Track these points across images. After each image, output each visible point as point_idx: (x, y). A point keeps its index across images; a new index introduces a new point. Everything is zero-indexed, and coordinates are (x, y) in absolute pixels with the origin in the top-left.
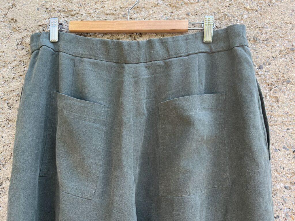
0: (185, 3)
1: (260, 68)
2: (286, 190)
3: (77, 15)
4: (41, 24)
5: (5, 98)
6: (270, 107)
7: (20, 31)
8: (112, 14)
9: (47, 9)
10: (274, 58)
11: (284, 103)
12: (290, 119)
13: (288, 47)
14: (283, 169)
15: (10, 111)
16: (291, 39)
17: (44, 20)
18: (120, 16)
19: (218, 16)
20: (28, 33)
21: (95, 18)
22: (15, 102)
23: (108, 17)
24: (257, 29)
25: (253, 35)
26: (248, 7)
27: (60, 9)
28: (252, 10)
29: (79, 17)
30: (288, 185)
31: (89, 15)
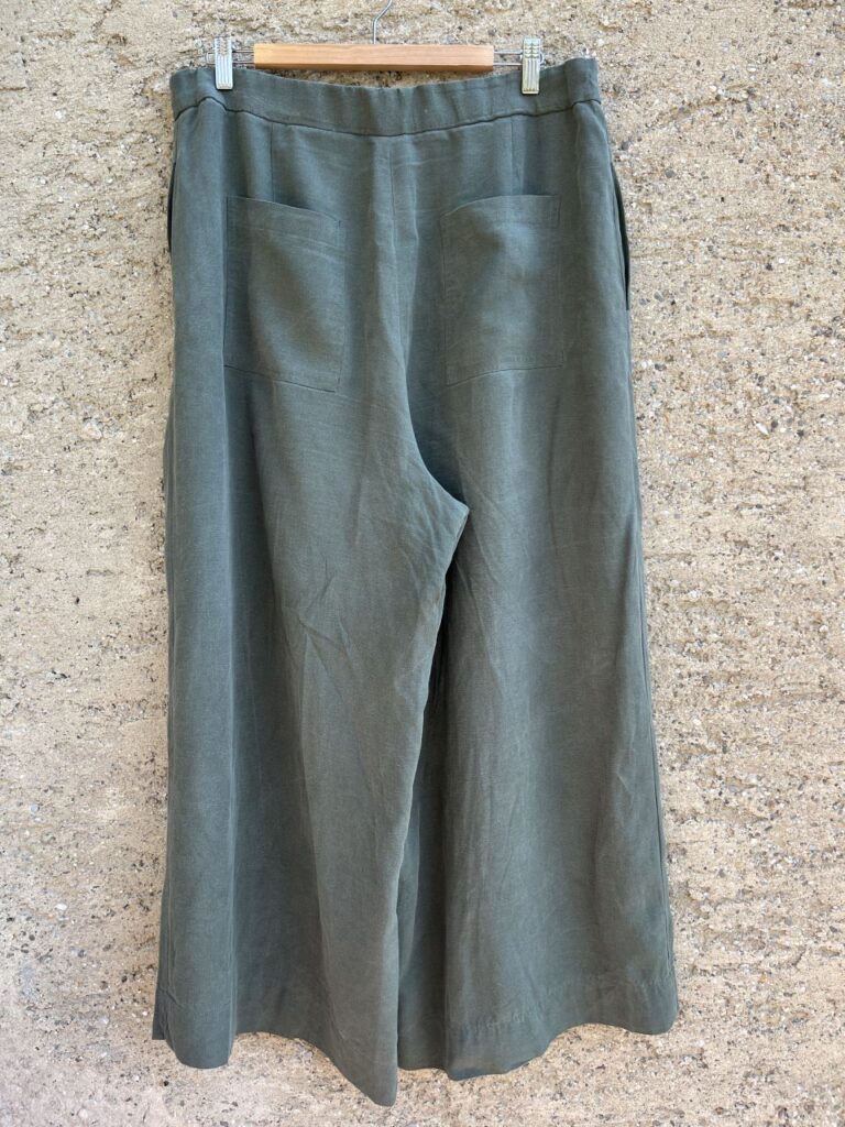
0: (486, 10)
1: (624, 147)
2: (657, 371)
3: (263, 30)
4: (186, 48)
5: (119, 213)
6: (637, 224)
7: (137, 64)
8: (338, 28)
9: (195, 14)
10: (650, 128)
11: (660, 214)
12: (668, 245)
13: (674, 106)
14: (654, 333)
15: (135, 242)
16: (681, 90)
17: (191, 41)
18: (355, 33)
19: (550, 39)
20: (157, 69)
21: (302, 37)
22: (142, 222)
23: (330, 35)
24: (622, 69)
25: (614, 81)
26: (606, 23)
27: (224, 15)
28: (613, 28)
29: (268, 35)
30: (661, 363)
31: (287, 30)
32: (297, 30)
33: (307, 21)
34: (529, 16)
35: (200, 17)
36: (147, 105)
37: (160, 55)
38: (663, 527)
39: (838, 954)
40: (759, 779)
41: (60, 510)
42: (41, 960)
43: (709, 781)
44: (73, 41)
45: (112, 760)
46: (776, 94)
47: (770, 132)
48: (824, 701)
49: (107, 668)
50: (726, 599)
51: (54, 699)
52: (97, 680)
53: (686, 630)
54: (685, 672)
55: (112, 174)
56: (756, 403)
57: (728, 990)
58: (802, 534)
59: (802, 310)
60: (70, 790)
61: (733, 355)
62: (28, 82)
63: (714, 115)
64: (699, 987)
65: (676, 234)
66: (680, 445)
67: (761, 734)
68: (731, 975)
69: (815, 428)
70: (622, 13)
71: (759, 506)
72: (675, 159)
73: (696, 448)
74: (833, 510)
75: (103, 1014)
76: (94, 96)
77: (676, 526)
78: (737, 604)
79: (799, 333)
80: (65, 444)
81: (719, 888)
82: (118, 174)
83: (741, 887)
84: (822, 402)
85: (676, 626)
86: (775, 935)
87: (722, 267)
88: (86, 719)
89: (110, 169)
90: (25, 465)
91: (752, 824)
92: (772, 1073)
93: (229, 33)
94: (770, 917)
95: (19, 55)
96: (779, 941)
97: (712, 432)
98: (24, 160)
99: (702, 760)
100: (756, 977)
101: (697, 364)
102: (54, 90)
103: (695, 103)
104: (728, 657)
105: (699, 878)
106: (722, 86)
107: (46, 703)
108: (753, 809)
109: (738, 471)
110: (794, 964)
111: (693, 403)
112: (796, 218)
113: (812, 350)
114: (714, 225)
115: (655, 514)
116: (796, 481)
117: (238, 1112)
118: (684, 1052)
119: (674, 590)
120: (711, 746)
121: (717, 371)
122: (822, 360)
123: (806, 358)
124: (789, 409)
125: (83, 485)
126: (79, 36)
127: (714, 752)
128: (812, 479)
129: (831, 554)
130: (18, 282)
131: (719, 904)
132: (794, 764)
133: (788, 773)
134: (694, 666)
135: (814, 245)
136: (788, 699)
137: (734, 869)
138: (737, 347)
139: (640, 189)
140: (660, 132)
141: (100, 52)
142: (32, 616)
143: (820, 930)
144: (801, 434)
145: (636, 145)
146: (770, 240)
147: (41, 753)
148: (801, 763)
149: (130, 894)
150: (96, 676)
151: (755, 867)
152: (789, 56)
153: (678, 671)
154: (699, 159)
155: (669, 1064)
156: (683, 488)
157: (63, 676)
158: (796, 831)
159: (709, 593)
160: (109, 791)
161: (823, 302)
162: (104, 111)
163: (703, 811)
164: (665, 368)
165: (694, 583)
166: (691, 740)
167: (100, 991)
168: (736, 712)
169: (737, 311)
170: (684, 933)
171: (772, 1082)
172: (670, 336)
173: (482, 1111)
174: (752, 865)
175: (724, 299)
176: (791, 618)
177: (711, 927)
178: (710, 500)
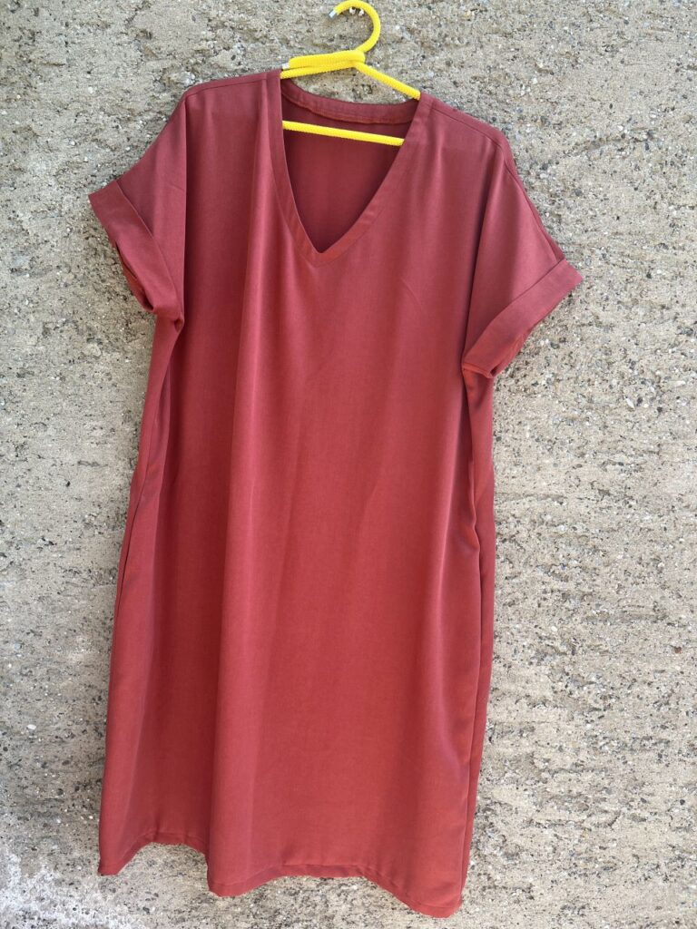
32: (292, 43)
33: (300, 37)
34: (480, 53)
35: (214, 23)
36: (164, 91)
37: (179, 51)
38: (544, 473)
39: (645, 820)
40: (598, 678)
41: (61, 411)
42: (11, 767)
43: (560, 675)
44: (108, 30)
45: (84, 614)
46: (670, 138)
47: (662, 168)
48: (655, 622)
49: (88, 540)
50: (587, 534)
51: (41, 561)
52: (78, 549)
53: (553, 556)
54: (549, 589)
55: (129, 143)
56: (627, 382)
57: (555, 840)
58: (652, 489)
59: (672, 313)
60: (47, 634)
61: (613, 343)
62: (68, 60)
63: (619, 150)
64: (534, 836)
65: (579, 242)
66: (564, 409)
67: (603, 643)
68: (559, 829)
69: (672, 406)
70: (554, 59)
71: (621, 464)
72: (584, 182)
73: (576, 413)
74: (678, 472)
75: (57, 815)
76: (121, 78)
77: (554, 473)
78: (595, 539)
79: (667, 331)
80: (70, 358)
81: (558, 761)
82: (135, 144)
83: (574, 760)
84: (679, 387)
85: (546, 551)
86: (596, 801)
87: (612, 272)
88: (67, 579)
89: (129, 139)
90: (36, 371)
91: (589, 712)
92: (583, 907)
93: (237, 39)
94: (595, 787)
95: (63, 38)
96: (600, 806)
97: (590, 401)
98: (58, 123)
99: (555, 658)
100: (579, 832)
101: (584, 346)
102: (88, 70)
103: (605, 138)
104: (584, 580)
105: (543, 750)
106: (629, 126)
107: (35, 564)
108: (590, 701)
109: (607, 434)
110: (610, 825)
111: (577, 378)
112: (674, 239)
113: (675, 345)
114: (609, 238)
115: (539, 462)
116: (652, 447)
117: (158, 902)
118: (516, 885)
119: (547, 523)
120: (563, 649)
121: (599, 354)
122: (682, 354)
123: (670, 351)
124: (653, 390)
125: (81, 392)
126: (113, 26)
127: (565, 654)
128: (664, 447)
129: (673, 507)
130: (45, 222)
131: (556, 772)
132: (627, 669)
133: (621, 676)
134: (557, 585)
135: (686, 262)
136: (627, 618)
137: (571, 746)
138: (617, 336)
139: (553, 202)
140: (575, 158)
141: (129, 43)
142: (30, 493)
143: (632, 801)
144: (660, 410)
145: (554, 167)
146: (652, 255)
147: (27, 604)
148: (632, 668)
149: (87, 721)
150: (78, 546)
151: (588, 747)
152: (685, 109)
153: (543, 587)
154: (603, 184)
155: (503, 894)
156: (563, 443)
157: (51, 543)
158: (623, 722)
159: (574, 528)
160: (79, 639)
161: (688, 308)
162: (128, 92)
163: (551, 699)
164: (558, 347)
165: (564, 519)
166: (547, 642)
167: (57, 797)
168: (585, 624)
169: (619, 308)
170: (527, 793)
171: (582, 915)
172: (565, 323)
173: (353, 918)
174: (585, 744)
175: (610, 297)
176: (637, 555)
177: (548, 790)
178: (583, 455)
